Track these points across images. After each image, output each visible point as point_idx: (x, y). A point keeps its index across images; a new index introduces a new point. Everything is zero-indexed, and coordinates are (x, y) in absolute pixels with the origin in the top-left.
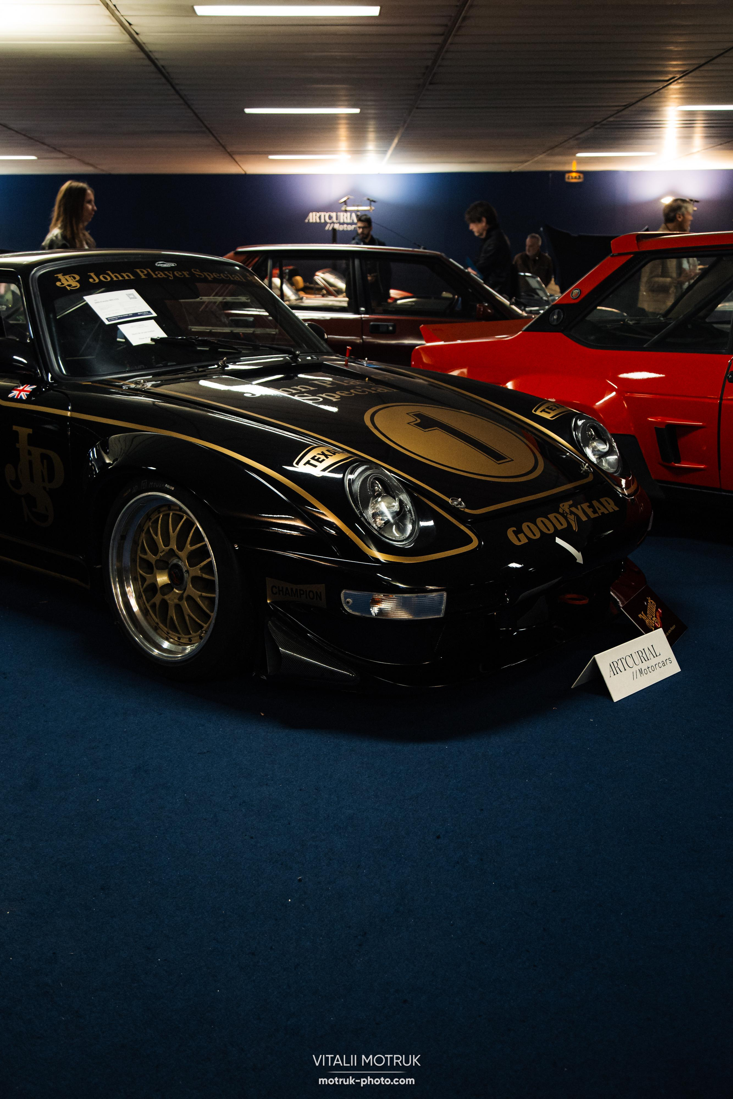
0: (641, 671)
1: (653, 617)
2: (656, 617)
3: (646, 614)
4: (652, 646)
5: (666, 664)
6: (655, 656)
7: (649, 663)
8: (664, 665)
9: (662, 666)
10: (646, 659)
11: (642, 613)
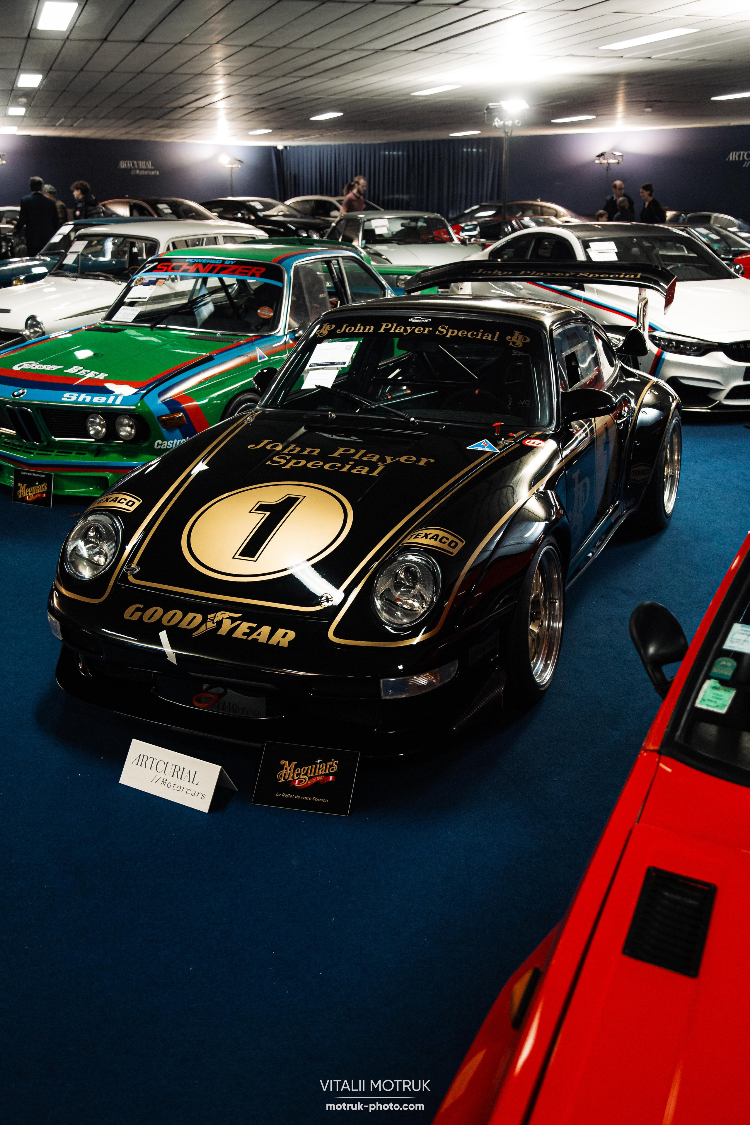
0: (164, 781)
1: (306, 774)
2: (310, 778)
3: (296, 767)
4: (196, 772)
5: (196, 795)
6: (191, 781)
7: (178, 782)
8: (193, 794)
9: (190, 794)
10: (179, 777)
11: (294, 763)
